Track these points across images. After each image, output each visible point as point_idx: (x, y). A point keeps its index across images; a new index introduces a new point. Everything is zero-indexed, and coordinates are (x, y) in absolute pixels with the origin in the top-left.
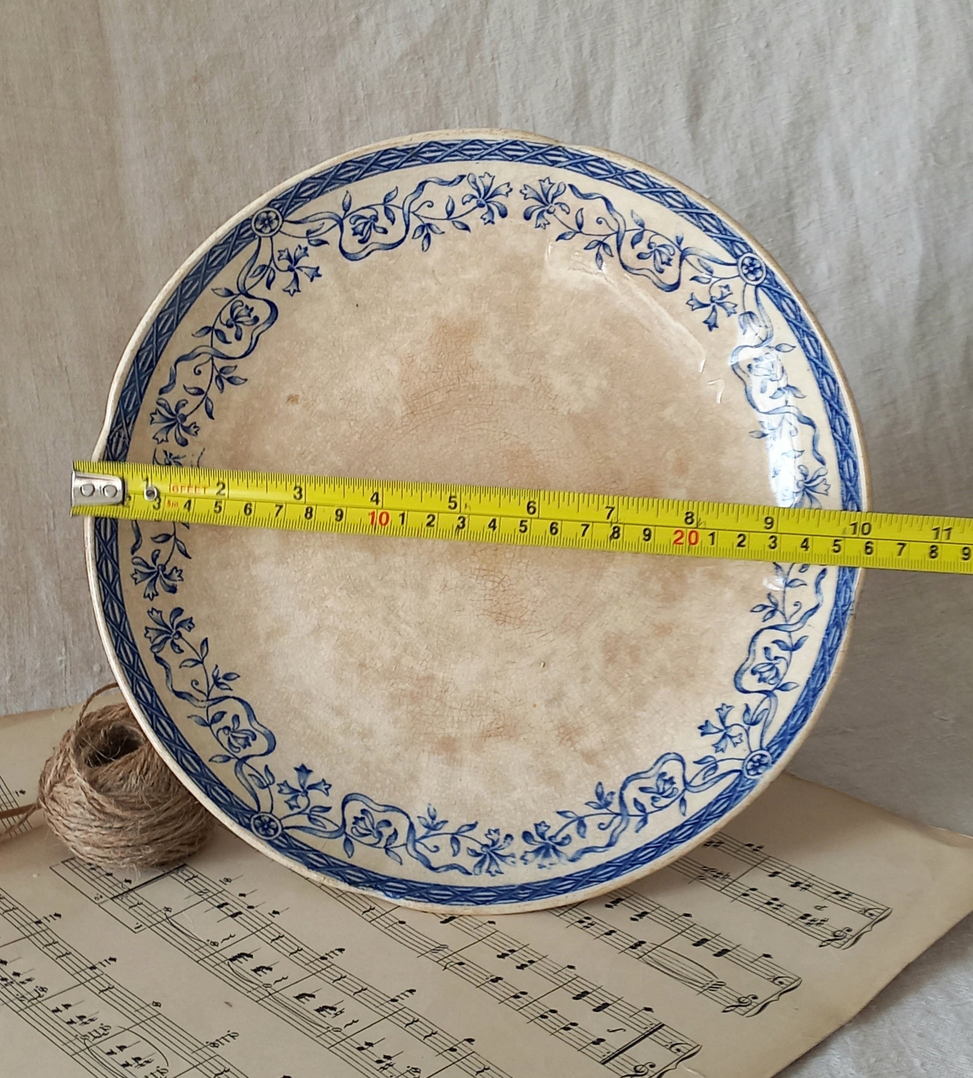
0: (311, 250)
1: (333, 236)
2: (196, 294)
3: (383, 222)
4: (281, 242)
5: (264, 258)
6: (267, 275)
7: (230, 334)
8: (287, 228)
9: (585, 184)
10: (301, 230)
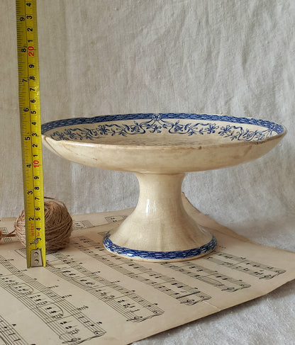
0: (162, 128)
1: (169, 128)
2: (130, 119)
3: (183, 129)
4: (157, 123)
5: (150, 124)
6: (149, 126)
7: (131, 130)
8: (160, 121)
9: (237, 125)
10: (163, 123)
